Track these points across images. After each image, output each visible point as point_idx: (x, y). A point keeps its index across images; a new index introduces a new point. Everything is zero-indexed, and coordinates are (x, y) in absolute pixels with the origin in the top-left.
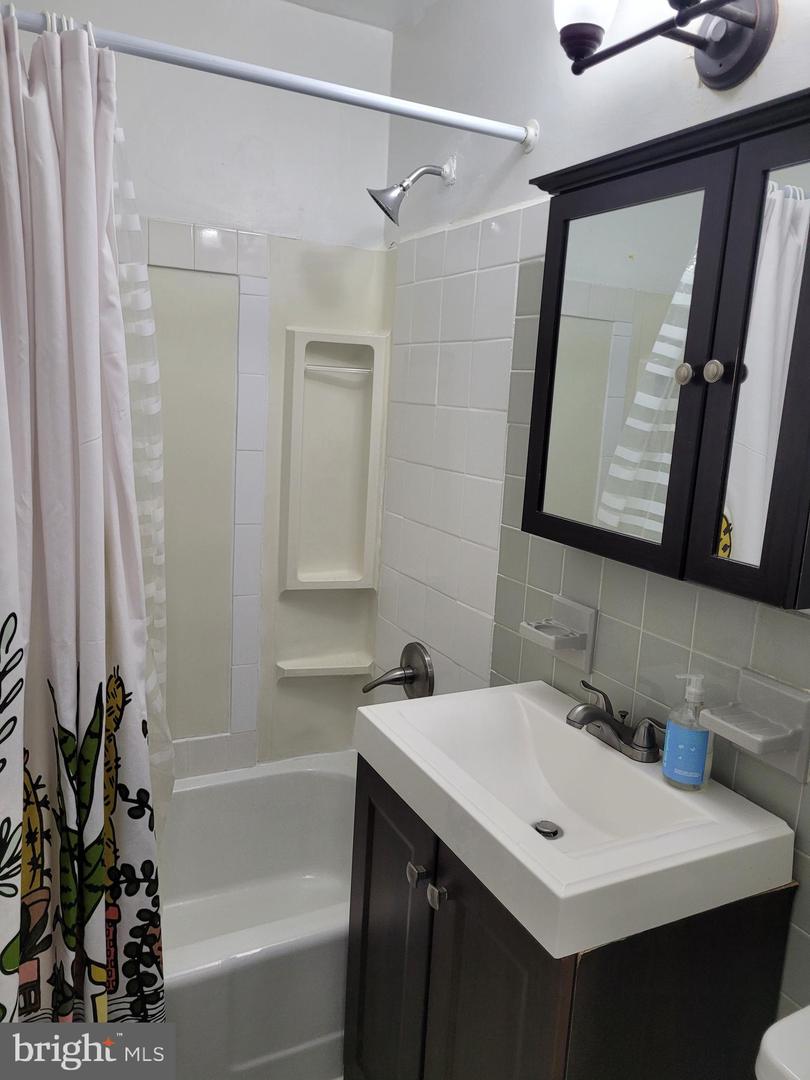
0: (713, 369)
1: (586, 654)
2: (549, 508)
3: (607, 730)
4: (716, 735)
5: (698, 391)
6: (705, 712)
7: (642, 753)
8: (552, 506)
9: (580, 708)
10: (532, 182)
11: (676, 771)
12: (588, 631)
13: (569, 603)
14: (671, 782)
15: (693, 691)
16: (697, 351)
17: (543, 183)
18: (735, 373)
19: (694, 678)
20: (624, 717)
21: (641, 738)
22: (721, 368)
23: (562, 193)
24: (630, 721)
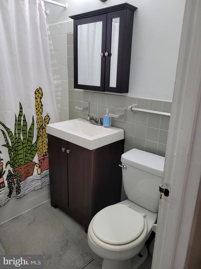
0: (106, 54)
1: (88, 111)
2: (79, 83)
3: (93, 121)
4: (111, 117)
5: (104, 58)
6: (109, 114)
7: (100, 124)
8: (80, 83)
9: (89, 118)
10: (69, 17)
11: (106, 125)
12: (88, 106)
13: (84, 102)
14: (105, 127)
15: (107, 111)
16: (104, 51)
17: (72, 17)
18: (110, 55)
19: (107, 109)
20: (96, 119)
21: (99, 122)
22: (108, 53)
23: (75, 20)
24: (97, 120)
